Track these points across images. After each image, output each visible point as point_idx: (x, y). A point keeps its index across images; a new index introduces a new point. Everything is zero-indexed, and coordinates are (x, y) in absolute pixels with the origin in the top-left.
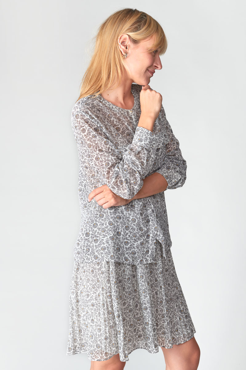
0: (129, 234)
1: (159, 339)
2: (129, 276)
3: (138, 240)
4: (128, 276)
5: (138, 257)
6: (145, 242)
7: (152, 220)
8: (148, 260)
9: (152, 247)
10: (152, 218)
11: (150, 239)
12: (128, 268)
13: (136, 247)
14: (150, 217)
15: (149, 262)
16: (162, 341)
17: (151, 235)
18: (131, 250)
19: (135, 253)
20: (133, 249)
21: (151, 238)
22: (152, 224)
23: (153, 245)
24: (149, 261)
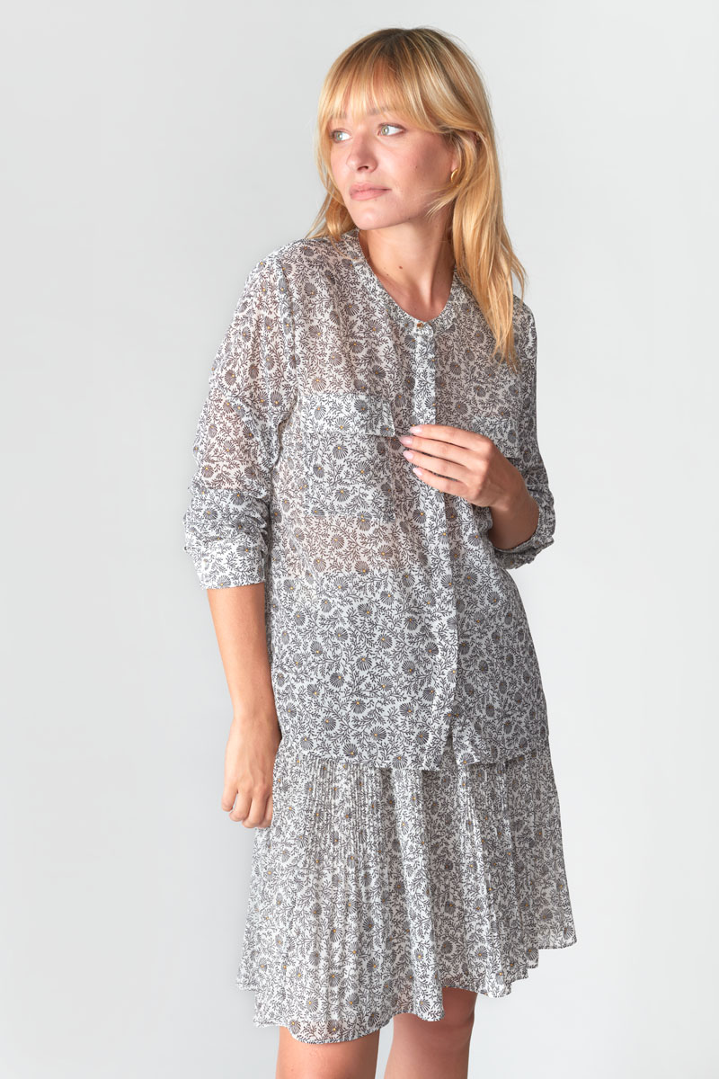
0: (368, 680)
1: (470, 971)
2: (375, 798)
3: (394, 698)
4: (372, 797)
5: (390, 745)
6: (416, 708)
7: (445, 650)
8: (422, 760)
9: (437, 726)
10: (443, 643)
11: (435, 703)
12: (371, 776)
13: (386, 719)
14: (438, 640)
15: (424, 767)
16: (479, 976)
17: (439, 691)
18: (370, 725)
19: (384, 735)
20: (378, 724)
21: (436, 699)
22: (443, 660)
23: (441, 721)
24: (423, 764)
